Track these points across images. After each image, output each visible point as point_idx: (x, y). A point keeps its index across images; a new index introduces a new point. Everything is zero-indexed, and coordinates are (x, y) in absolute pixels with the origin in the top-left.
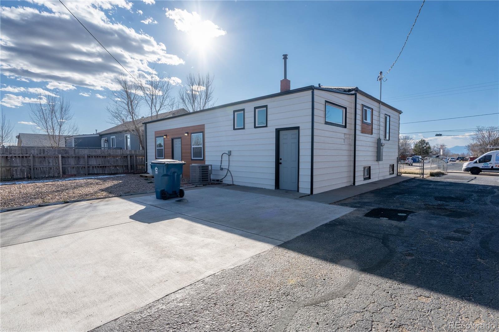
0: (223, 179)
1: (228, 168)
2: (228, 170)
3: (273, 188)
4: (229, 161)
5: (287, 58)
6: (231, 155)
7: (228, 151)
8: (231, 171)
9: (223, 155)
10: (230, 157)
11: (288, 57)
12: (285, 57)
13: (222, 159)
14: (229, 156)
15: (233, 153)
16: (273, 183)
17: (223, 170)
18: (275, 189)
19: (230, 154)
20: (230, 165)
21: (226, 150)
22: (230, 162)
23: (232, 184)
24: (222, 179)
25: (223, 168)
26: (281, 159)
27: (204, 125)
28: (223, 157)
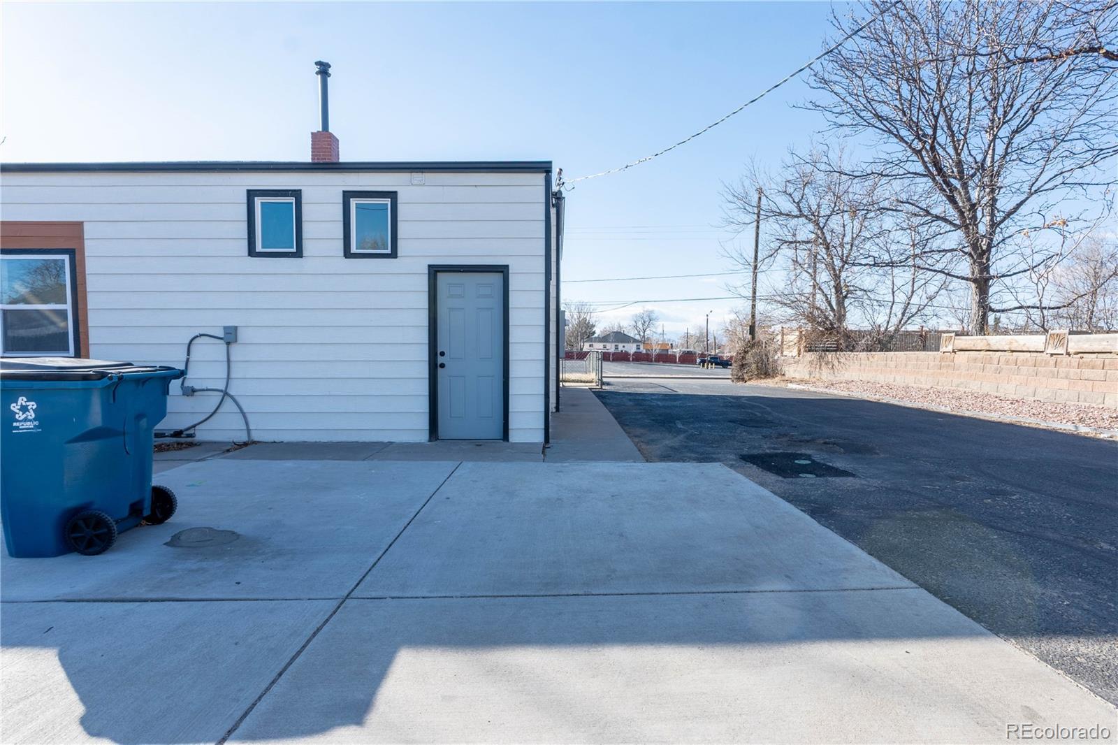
0: (197, 427)
1: (224, 389)
2: (225, 393)
3: (423, 437)
4: (229, 361)
5: (329, 75)
6: (239, 341)
7: (225, 328)
8: (236, 398)
9: (195, 341)
10: (234, 348)
11: (330, 71)
12: (324, 70)
13: (188, 354)
14: (228, 344)
15: (243, 335)
16: (424, 423)
17: (195, 393)
18: (430, 440)
19: (230, 336)
20: (232, 376)
21: (216, 323)
22: (232, 365)
23: (243, 438)
24: (194, 426)
25: (196, 387)
26: (443, 354)
27: (79, 226)
28: (193, 347)
